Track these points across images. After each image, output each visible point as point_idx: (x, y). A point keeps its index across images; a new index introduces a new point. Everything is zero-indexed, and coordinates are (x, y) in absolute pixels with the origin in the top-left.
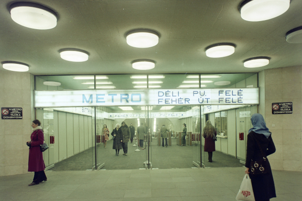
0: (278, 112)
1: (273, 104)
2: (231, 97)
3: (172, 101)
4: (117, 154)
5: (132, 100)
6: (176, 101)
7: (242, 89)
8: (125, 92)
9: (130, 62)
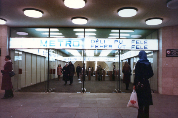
0: (170, 56)
1: (167, 50)
2: (140, 45)
3: (100, 46)
4: (66, 84)
5: (73, 45)
6: (103, 46)
7: (147, 40)
8: (69, 39)
9: (70, 19)
